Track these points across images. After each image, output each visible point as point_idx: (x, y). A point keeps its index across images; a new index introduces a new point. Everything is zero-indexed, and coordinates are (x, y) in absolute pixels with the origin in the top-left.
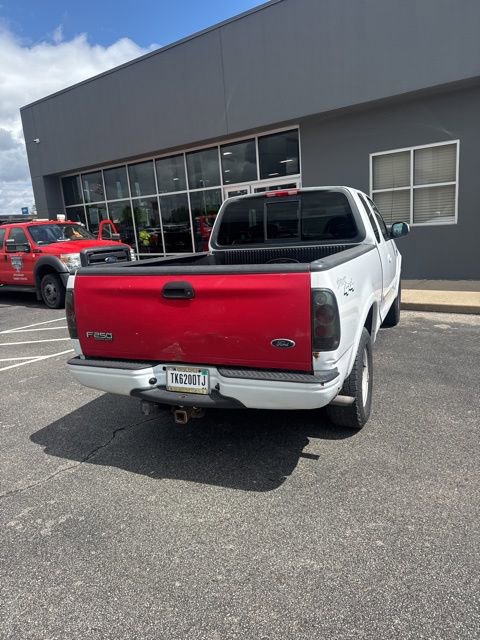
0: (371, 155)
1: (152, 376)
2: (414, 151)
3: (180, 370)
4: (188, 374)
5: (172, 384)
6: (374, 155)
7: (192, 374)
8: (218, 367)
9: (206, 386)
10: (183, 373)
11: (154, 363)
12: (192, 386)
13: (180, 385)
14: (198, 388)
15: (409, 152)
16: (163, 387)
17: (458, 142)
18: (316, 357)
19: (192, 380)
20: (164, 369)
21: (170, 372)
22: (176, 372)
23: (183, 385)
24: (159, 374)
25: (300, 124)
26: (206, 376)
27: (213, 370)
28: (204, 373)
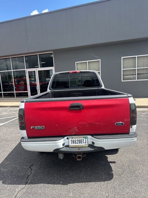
0: (76, 63)
1: (63, 142)
2: (88, 62)
3: (75, 138)
4: (78, 139)
5: (71, 144)
6: (77, 62)
7: (80, 139)
8: (92, 135)
9: (87, 143)
10: (76, 139)
11: (63, 136)
12: (80, 144)
13: (75, 144)
14: (83, 144)
15: (87, 62)
16: (68, 146)
17: (100, 60)
18: (131, 127)
19: (80, 142)
20: (68, 138)
21: (70, 140)
22: (73, 139)
23: (76, 144)
24: (66, 141)
25: (53, 52)
26: (87, 139)
27: (89, 137)
28: (86, 138)
